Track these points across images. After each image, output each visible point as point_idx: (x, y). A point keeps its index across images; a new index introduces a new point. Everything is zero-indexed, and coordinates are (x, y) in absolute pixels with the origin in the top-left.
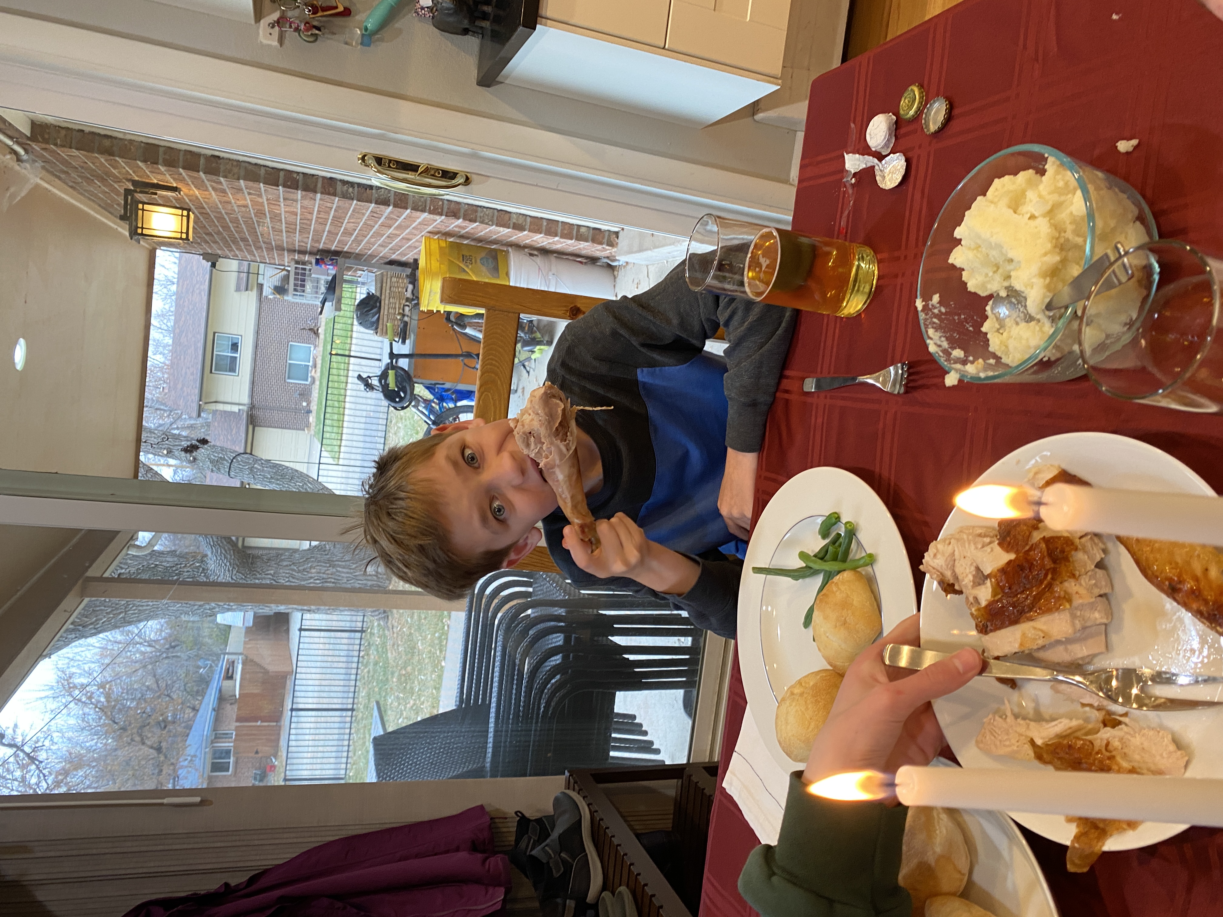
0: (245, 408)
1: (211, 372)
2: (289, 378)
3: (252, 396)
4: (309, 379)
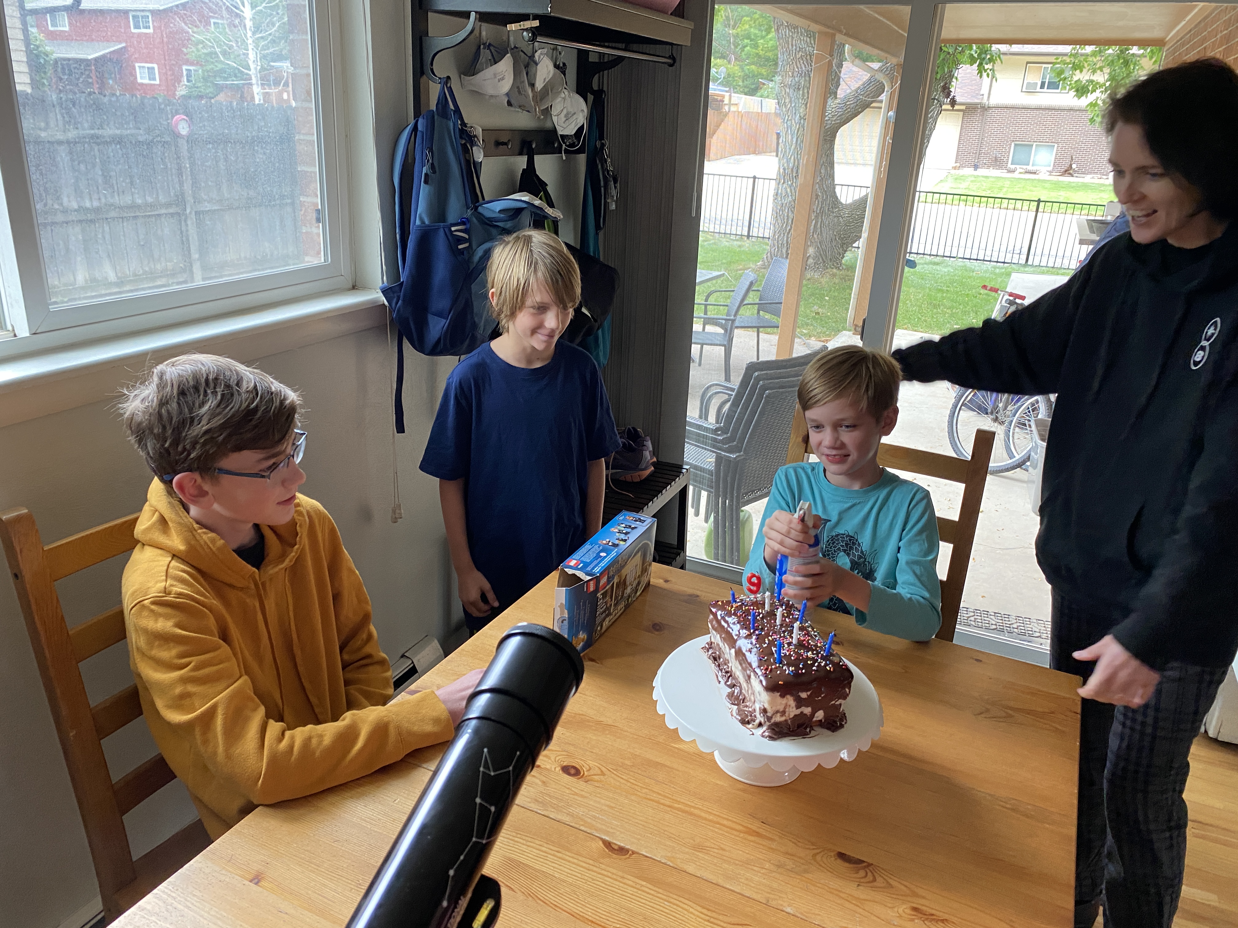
0: (985, 100)
1: (1028, 63)
2: (1015, 145)
3: (997, 107)
4: (1013, 167)
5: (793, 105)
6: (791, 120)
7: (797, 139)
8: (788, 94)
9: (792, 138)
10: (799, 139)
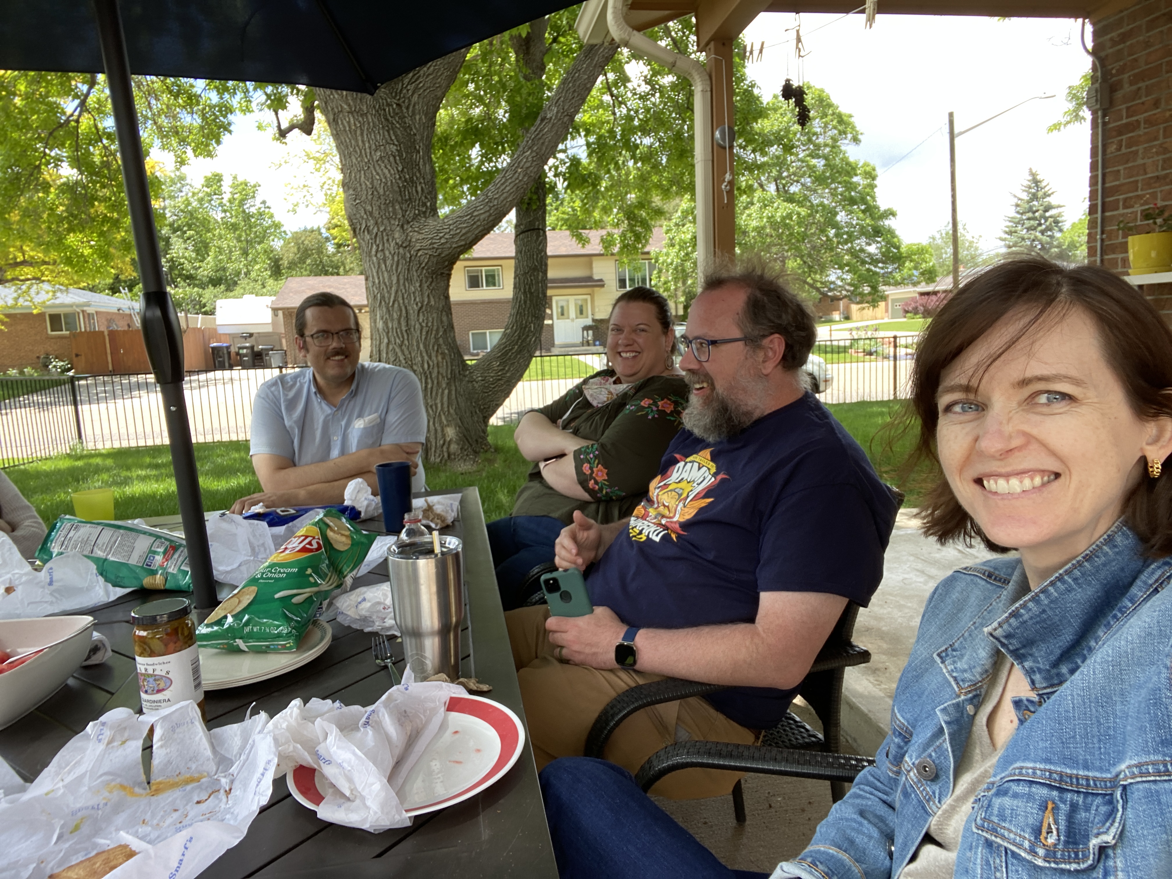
5: (382, 229)
6: (382, 250)
7: (398, 276)
8: (371, 213)
9: (390, 277)
10: (401, 277)
